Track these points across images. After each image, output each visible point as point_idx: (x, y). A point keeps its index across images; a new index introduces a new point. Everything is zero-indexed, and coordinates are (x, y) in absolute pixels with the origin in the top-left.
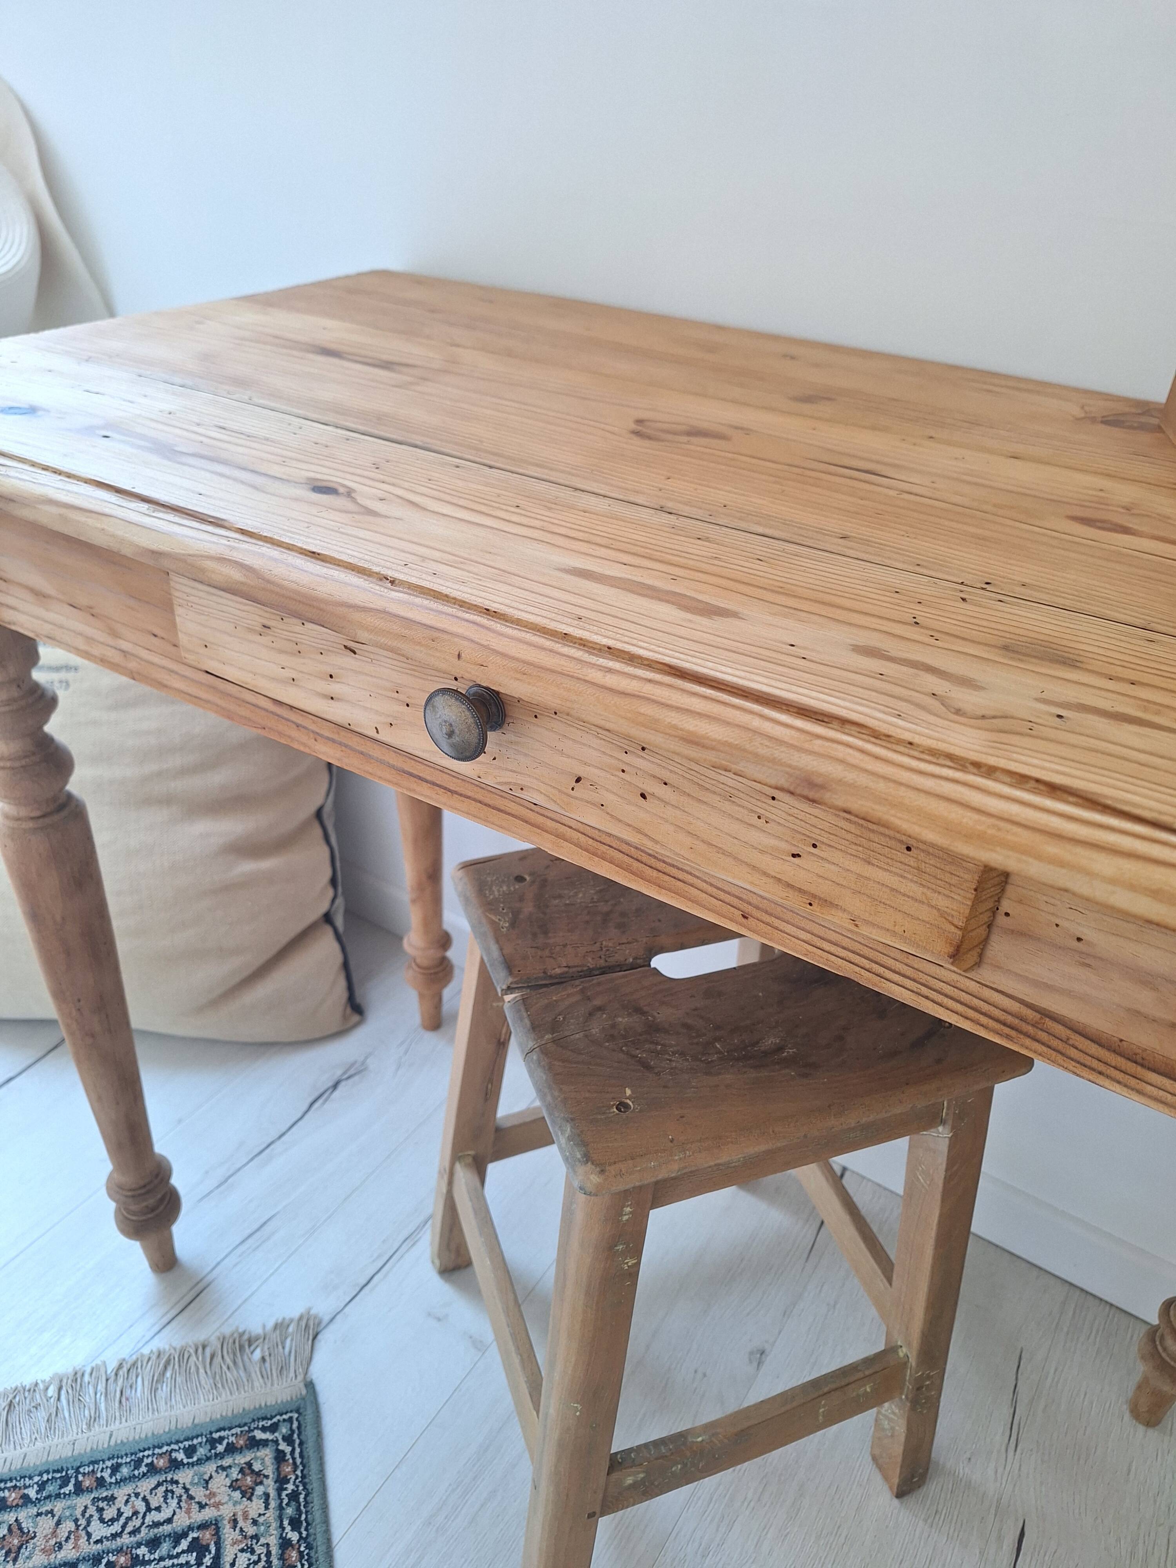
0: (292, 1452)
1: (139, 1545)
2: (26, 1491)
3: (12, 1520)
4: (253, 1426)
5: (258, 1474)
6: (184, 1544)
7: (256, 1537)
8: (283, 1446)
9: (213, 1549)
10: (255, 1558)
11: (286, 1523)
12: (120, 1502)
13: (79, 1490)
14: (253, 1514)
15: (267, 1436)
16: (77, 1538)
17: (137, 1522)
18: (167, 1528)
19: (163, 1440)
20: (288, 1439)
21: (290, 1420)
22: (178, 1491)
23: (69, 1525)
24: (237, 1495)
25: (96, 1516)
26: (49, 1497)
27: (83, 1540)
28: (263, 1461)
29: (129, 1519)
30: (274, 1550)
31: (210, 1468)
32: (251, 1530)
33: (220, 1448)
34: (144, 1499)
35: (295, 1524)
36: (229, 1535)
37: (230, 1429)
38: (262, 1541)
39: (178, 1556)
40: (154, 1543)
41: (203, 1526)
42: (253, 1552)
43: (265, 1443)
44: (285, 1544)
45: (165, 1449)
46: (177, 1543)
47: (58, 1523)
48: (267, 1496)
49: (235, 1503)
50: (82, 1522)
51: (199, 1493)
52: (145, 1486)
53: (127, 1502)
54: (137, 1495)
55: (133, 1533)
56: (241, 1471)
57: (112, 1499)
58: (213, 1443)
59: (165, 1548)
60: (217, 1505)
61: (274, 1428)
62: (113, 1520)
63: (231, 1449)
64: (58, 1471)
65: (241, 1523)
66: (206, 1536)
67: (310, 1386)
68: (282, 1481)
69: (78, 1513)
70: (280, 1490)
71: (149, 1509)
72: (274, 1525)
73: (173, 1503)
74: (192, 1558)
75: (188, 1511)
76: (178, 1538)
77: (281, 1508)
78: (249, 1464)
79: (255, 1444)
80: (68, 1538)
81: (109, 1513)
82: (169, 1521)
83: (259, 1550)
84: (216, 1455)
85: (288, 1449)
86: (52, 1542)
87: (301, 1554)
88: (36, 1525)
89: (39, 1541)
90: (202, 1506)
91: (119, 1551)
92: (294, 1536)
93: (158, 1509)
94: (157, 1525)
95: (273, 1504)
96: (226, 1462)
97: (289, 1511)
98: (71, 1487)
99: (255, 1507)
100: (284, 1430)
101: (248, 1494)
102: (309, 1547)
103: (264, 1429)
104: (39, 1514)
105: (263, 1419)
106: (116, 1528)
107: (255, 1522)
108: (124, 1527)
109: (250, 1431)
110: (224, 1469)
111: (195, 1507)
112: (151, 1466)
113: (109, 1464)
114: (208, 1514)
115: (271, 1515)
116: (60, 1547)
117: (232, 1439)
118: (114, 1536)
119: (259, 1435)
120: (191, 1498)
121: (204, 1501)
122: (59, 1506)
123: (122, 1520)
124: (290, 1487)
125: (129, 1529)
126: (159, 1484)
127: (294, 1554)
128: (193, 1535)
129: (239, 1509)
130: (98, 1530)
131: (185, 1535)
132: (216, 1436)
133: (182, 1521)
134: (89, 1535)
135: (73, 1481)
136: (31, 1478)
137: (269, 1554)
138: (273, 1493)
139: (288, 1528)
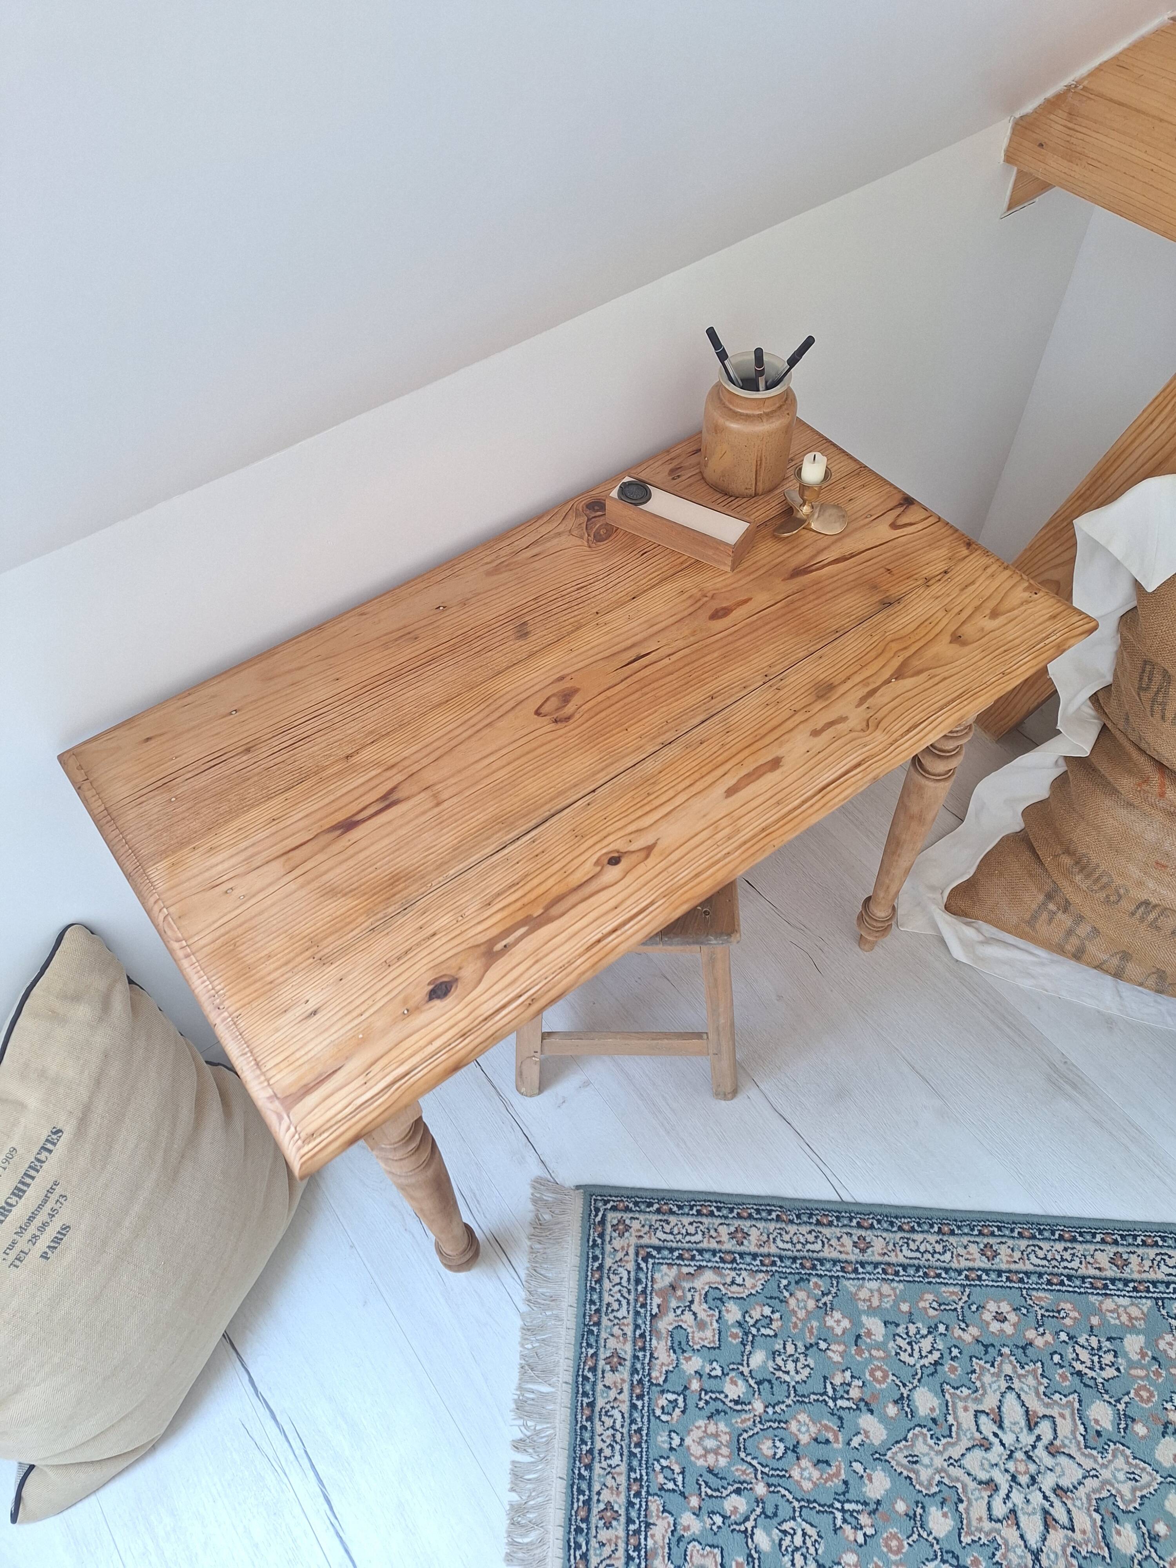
0: (614, 1201)
1: (636, 1290)
2: (589, 1355)
3: (604, 1362)
4: (592, 1221)
5: (619, 1221)
6: (643, 1265)
7: (650, 1226)
8: (609, 1206)
9: (649, 1250)
10: (660, 1228)
11: (648, 1210)
12: (611, 1300)
13: (598, 1324)
14: (639, 1226)
15: (600, 1214)
16: (623, 1324)
17: (625, 1290)
18: (632, 1274)
19: (583, 1274)
20: (606, 1202)
21: (595, 1200)
22: (615, 1266)
23: (616, 1330)
24: (626, 1234)
25: (615, 1314)
26: (597, 1341)
27: (625, 1321)
28: (612, 1217)
29: (622, 1295)
30: (660, 1217)
31: (608, 1248)
32: (647, 1228)
33: (599, 1241)
34: (613, 1286)
35: (650, 1205)
36: (645, 1241)
37: (589, 1235)
38: (653, 1223)
39: (647, 1269)
40: (638, 1281)
41: (637, 1254)
42: (657, 1229)
43: (604, 1216)
44: (658, 1211)
45: (589, 1274)
46: (641, 1269)
47: (612, 1335)
48: (632, 1218)
49: (631, 1235)
50: (616, 1321)
51: (620, 1255)
52: (607, 1284)
53: (612, 1296)
54: (610, 1290)
55: (629, 1292)
56: (615, 1231)
57: (608, 1305)
58: (595, 1245)
59: (642, 1276)
60: (629, 1246)
61: (597, 1210)
62: (620, 1304)
63: (601, 1236)
64: (583, 1335)
65: (642, 1234)
66: (642, 1253)
67: (578, 1187)
68: (627, 1209)
69: (610, 1324)
70: (631, 1211)
71: (620, 1284)
72: (647, 1216)
73: (621, 1270)
74: (651, 1261)
75: (627, 1262)
76: (639, 1268)
77: (640, 1212)
78: (613, 1226)
79: (603, 1222)
80: (622, 1330)
81: (615, 1306)
82: (629, 1272)
83: (657, 1225)
84: (602, 1244)
85: (612, 1203)
86: (621, 1338)
87: (665, 1204)
88: (610, 1348)
89: (619, 1346)
90: (627, 1254)
91: (636, 1301)
92: (656, 1206)
93: (621, 1278)
94: (629, 1280)
95: (637, 1215)
96: (607, 1238)
97: (643, 1207)
98: (595, 1329)
99: (635, 1225)
100: (600, 1204)
101: (628, 1228)
102: (663, 1199)
103: (596, 1215)
104: (605, 1346)
105: (590, 1215)
106: (624, 1302)
107: (643, 1226)
108: (625, 1298)
109: (594, 1224)
110: (611, 1240)
111: (626, 1258)
112: (596, 1282)
113: (588, 1306)
114: (632, 1251)
115: (642, 1217)
116: (625, 1334)
117: (596, 1234)
118: (628, 1303)
119: (598, 1219)
120: (621, 1260)
121: (625, 1252)
122: (603, 1335)
123: (621, 1299)
124: (631, 1205)
125: (626, 1295)
126: (609, 1278)
127: (665, 1207)
128: (640, 1261)
129: (634, 1234)
130: (623, 1312)
131: (638, 1264)
132: (591, 1243)
133: (631, 1266)
134: (624, 1318)
135: (591, 1328)
136: (582, 1353)
137: (661, 1220)
138: (631, 1215)
139: (651, 1209)
